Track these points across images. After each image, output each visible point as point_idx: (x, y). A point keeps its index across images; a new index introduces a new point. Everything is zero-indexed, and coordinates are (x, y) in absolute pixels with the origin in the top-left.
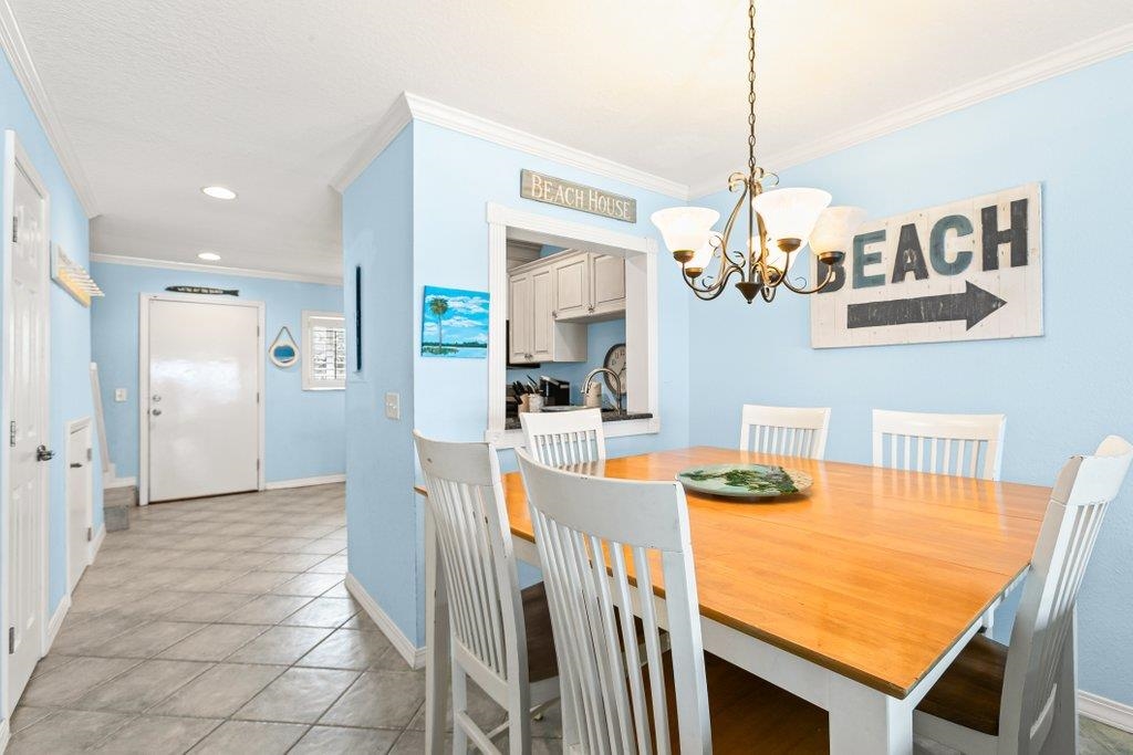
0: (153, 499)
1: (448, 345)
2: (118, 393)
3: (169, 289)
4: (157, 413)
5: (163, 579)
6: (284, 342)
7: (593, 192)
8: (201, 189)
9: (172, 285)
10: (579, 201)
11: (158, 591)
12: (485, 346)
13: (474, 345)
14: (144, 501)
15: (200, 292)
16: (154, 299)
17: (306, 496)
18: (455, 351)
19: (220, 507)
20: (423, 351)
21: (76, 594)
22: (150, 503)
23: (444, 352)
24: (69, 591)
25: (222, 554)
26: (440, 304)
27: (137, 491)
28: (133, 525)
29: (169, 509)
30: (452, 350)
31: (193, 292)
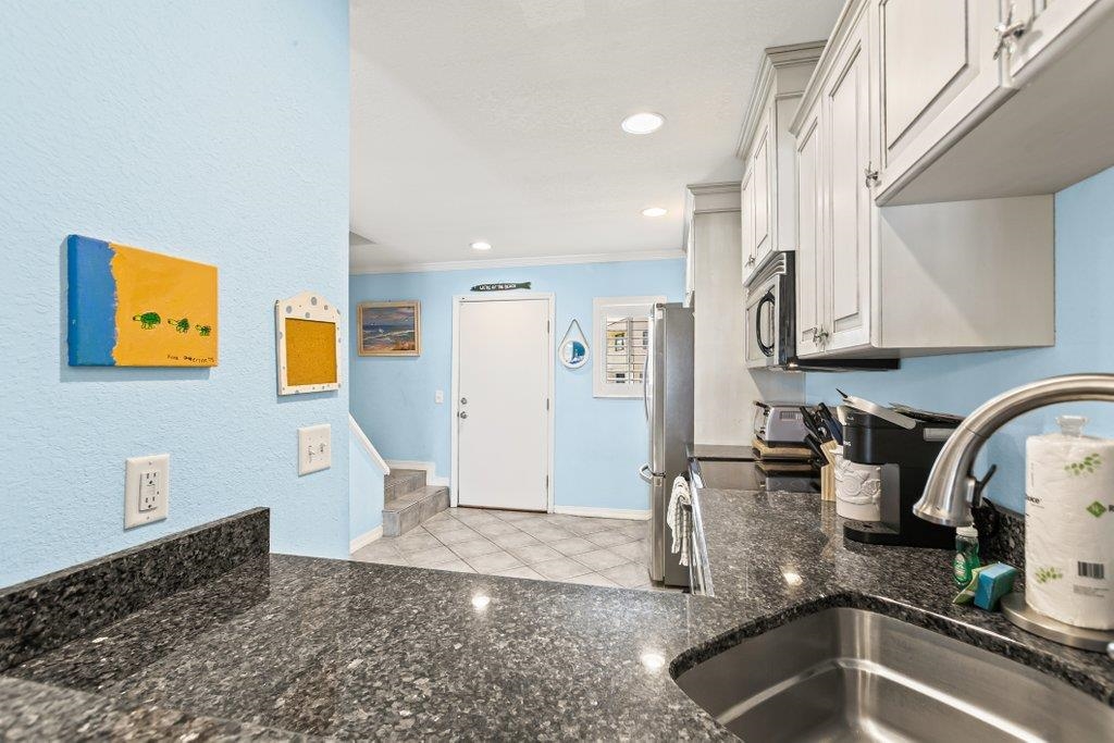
0: (461, 503)
2: (437, 395)
3: (473, 289)
4: (464, 416)
6: (577, 337)
9: (473, 285)
14: (454, 503)
15: (497, 289)
16: (463, 301)
22: (459, 507)
27: (449, 493)
31: (491, 290)
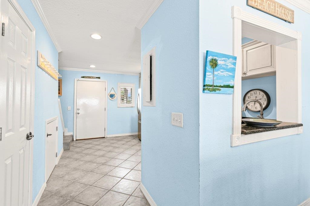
0: (77, 139)
1: (217, 86)
2: (69, 108)
3: (82, 77)
4: (78, 114)
5: (77, 175)
6: (112, 93)
7: (278, 4)
8: (90, 36)
9: (83, 76)
10: (272, 8)
11: (74, 182)
12: (233, 87)
13: (228, 86)
14: (75, 139)
15: (90, 78)
16: (78, 80)
17: (119, 140)
18: (220, 90)
19: (95, 143)
20: (204, 90)
21: (48, 182)
22: (76, 140)
23: (214, 90)
24: (46, 181)
25: (95, 164)
26: (214, 62)
27: (73, 136)
28: (71, 148)
29: (81, 143)
30: (218, 89)
31: (88, 78)
